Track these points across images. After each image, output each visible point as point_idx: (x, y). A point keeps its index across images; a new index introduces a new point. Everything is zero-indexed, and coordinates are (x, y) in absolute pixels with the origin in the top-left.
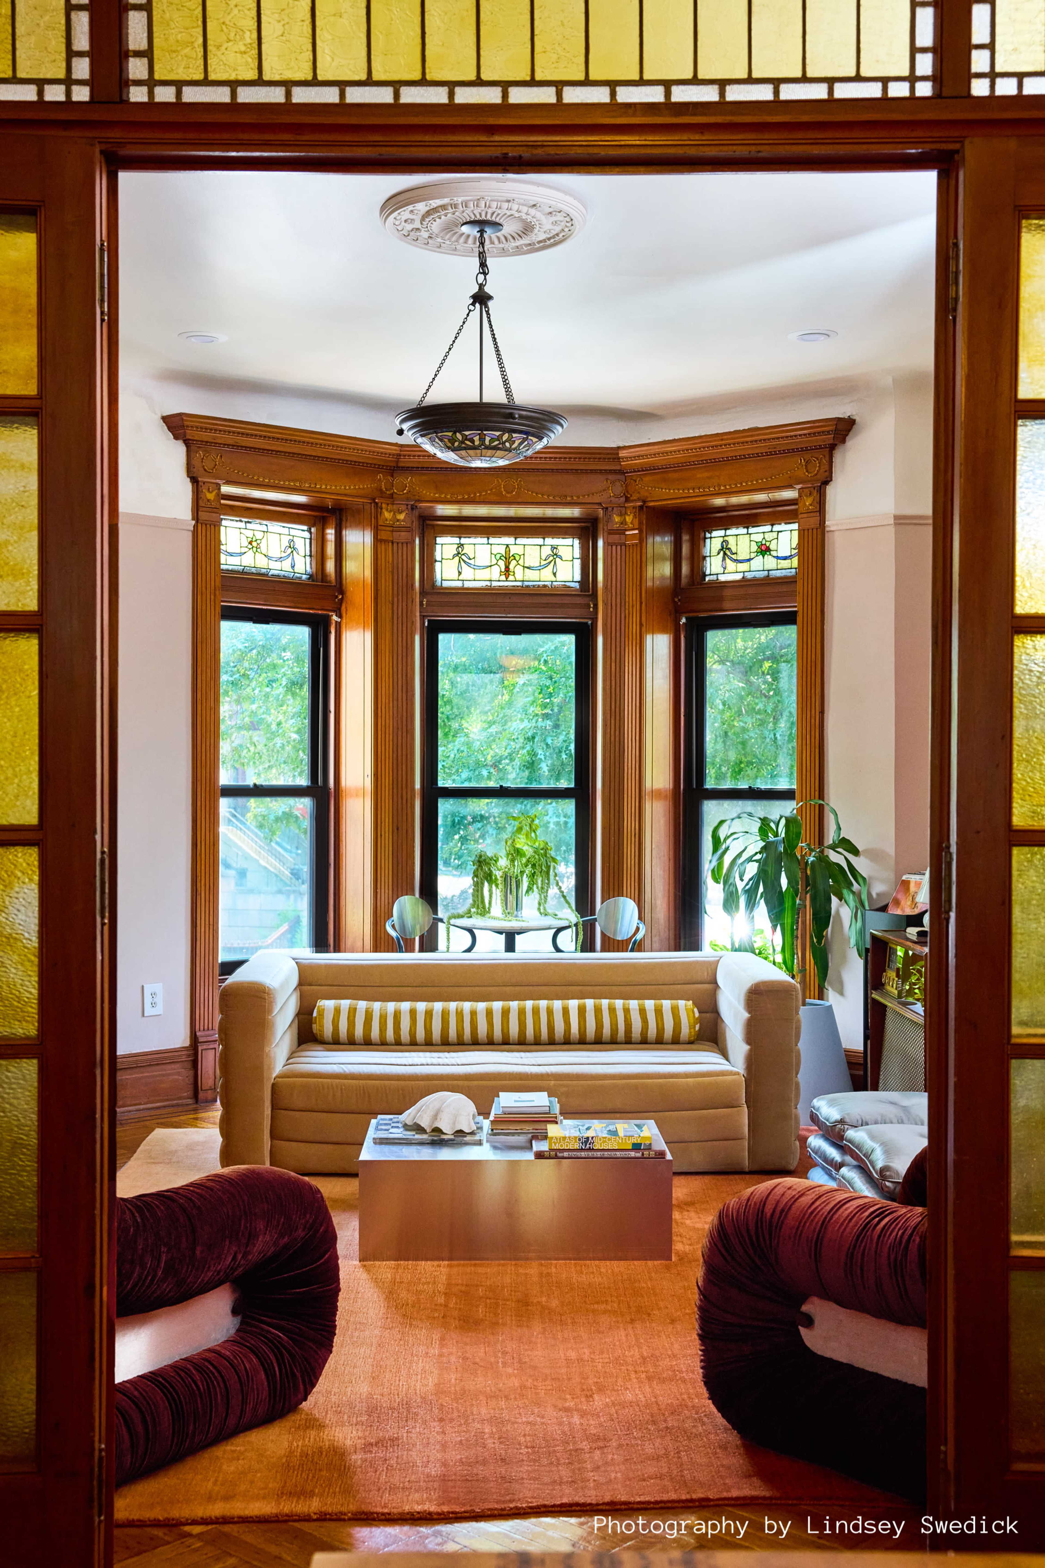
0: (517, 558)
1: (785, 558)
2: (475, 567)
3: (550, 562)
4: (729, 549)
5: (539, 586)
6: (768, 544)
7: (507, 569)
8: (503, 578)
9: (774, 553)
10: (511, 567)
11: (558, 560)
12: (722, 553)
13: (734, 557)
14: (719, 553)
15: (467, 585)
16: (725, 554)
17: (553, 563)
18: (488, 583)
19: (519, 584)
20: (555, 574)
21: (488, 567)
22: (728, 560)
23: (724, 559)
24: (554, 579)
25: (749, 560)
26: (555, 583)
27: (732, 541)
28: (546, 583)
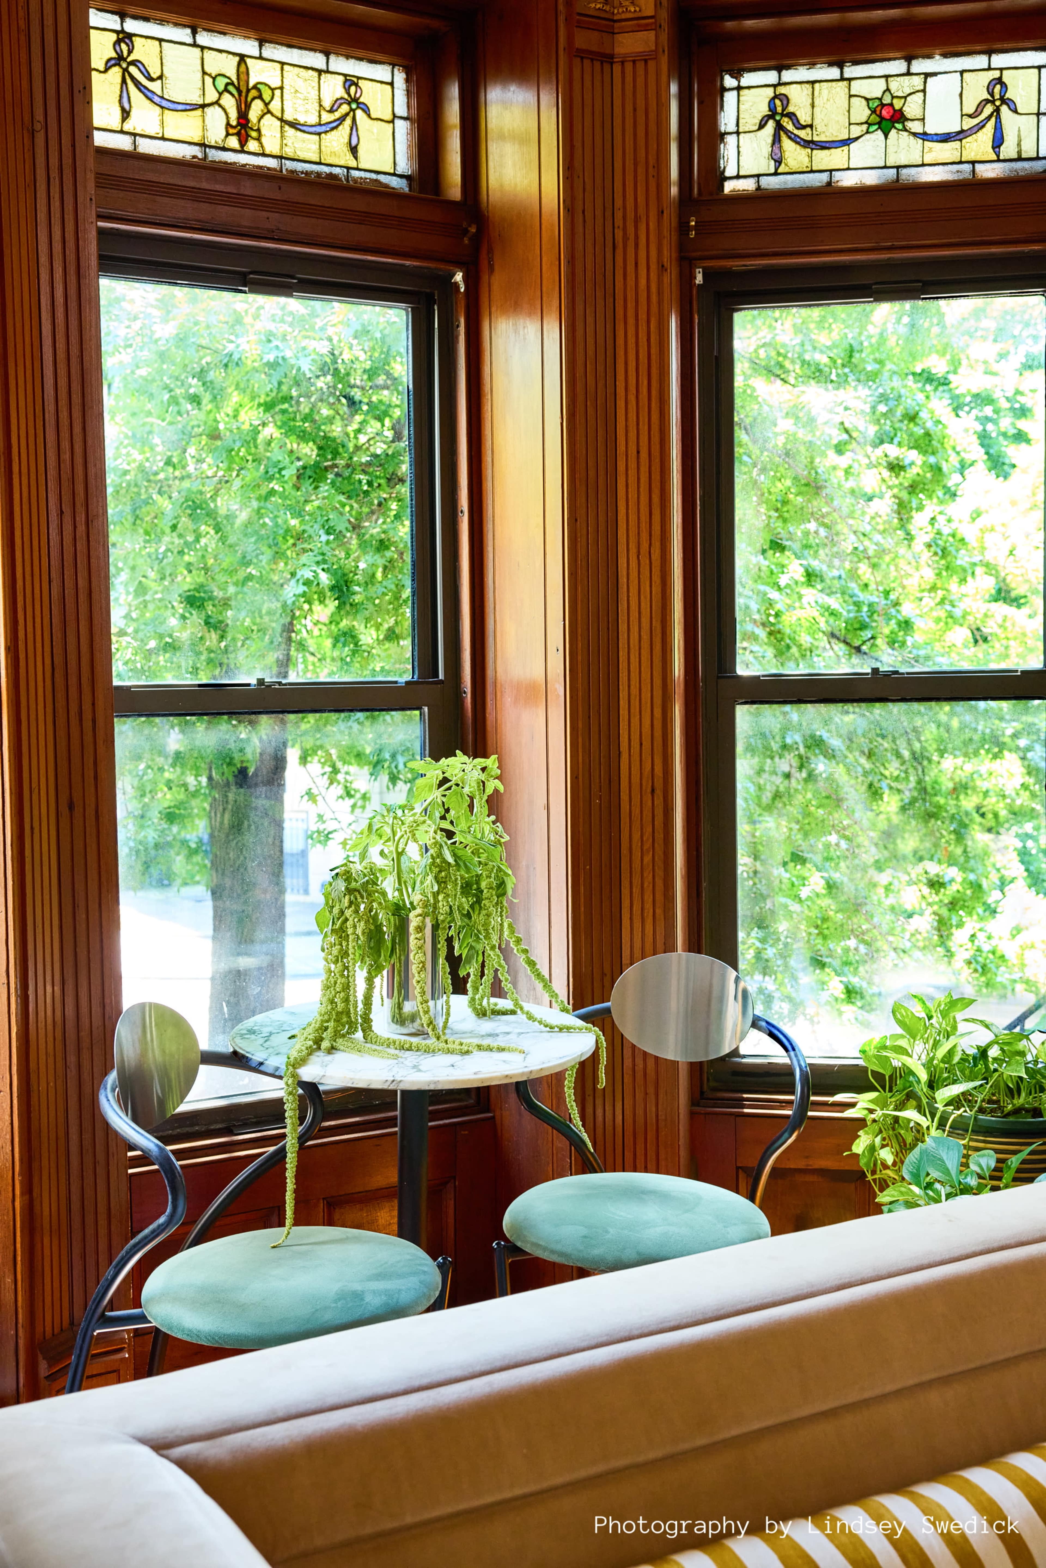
0: (267, 96)
1: (946, 138)
2: (165, 104)
3: (343, 119)
4: (792, 116)
5: (319, 174)
6: (898, 104)
7: (243, 116)
8: (233, 142)
9: (916, 127)
10: (253, 115)
11: (359, 113)
12: (771, 124)
13: (803, 134)
14: (761, 126)
15: (146, 147)
16: (779, 127)
17: (348, 121)
18: (196, 151)
19: (272, 163)
20: (354, 150)
21: (194, 107)
22: (787, 144)
23: (776, 140)
24: (352, 163)
25: (847, 142)
26: (355, 174)
27: (799, 99)
28: (336, 171)
